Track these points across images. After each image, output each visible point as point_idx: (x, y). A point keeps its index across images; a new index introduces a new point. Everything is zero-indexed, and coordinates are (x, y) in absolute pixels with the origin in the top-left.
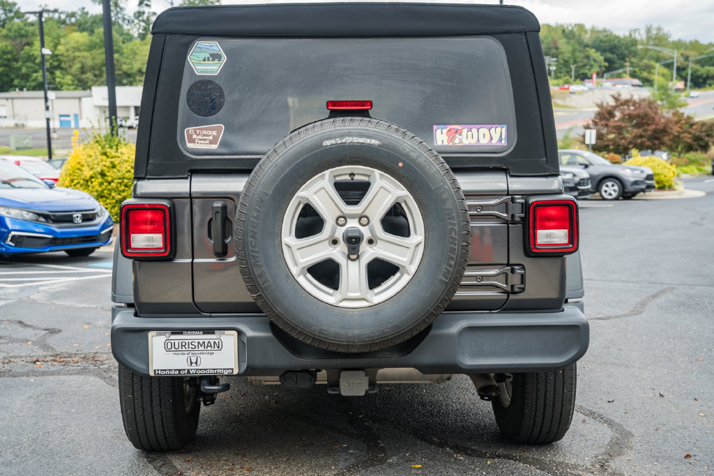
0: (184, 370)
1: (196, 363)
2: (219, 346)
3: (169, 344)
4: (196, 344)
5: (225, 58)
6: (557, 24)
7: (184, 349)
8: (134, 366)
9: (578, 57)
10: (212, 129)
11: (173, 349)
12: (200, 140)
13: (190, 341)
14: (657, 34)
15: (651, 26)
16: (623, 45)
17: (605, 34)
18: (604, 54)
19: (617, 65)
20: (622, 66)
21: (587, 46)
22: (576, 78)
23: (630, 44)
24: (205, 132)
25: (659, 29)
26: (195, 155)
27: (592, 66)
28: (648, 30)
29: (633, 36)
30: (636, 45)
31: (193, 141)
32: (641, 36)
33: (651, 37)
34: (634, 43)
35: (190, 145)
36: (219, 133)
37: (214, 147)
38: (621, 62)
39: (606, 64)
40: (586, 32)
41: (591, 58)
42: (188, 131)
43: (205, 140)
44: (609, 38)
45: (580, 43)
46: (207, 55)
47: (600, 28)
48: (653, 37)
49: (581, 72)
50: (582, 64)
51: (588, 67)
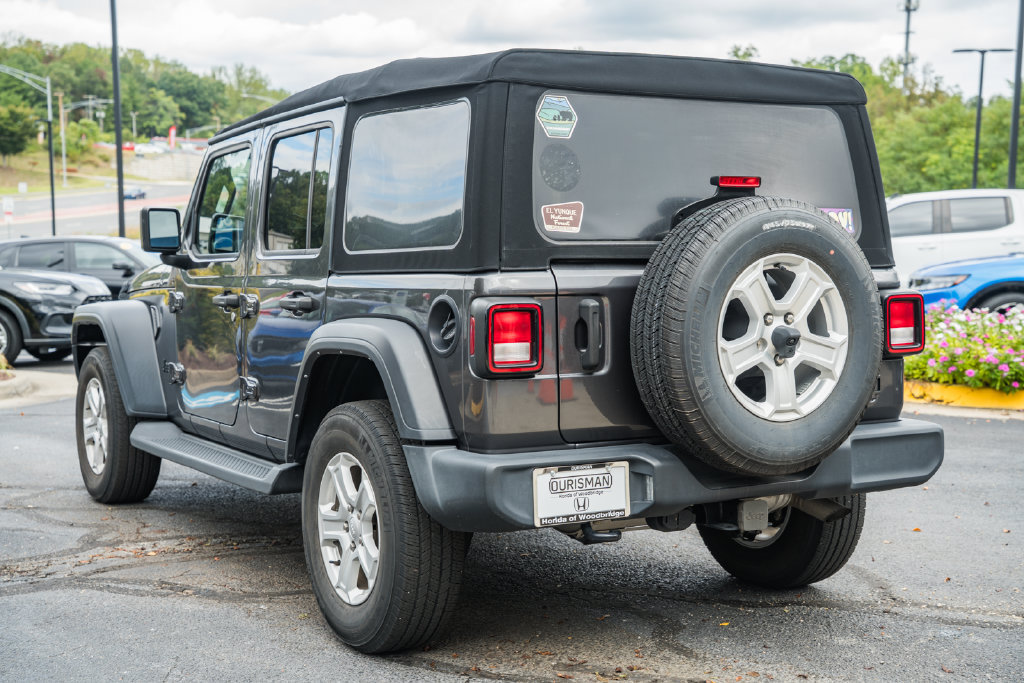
0: (573, 516)
1: (584, 506)
2: (609, 483)
3: (555, 484)
4: (584, 482)
5: (575, 118)
6: (99, 44)
7: (570, 489)
8: (516, 515)
9: (139, 101)
10: (571, 208)
11: (559, 490)
12: (560, 221)
13: (577, 478)
14: (252, 78)
15: (242, 66)
16: (205, 88)
17: (177, 69)
18: (179, 100)
19: (199, 119)
20: (206, 122)
21: (151, 85)
22: (140, 133)
23: (215, 88)
24: (563, 211)
25: (254, 71)
26: (556, 240)
27: (161, 116)
28: (239, 72)
29: (217, 78)
30: (223, 92)
31: (551, 222)
32: (229, 79)
33: (244, 82)
34: (221, 87)
35: (548, 228)
36: (578, 213)
37: (576, 230)
38: (206, 114)
39: (183, 115)
40: (147, 62)
41: (159, 104)
42: (545, 209)
43: (565, 221)
44: (183, 76)
45: (141, 79)
46: (557, 113)
47: (168, 60)
48: (247, 81)
49: (145, 125)
50: (146, 112)
51: (156, 117)
